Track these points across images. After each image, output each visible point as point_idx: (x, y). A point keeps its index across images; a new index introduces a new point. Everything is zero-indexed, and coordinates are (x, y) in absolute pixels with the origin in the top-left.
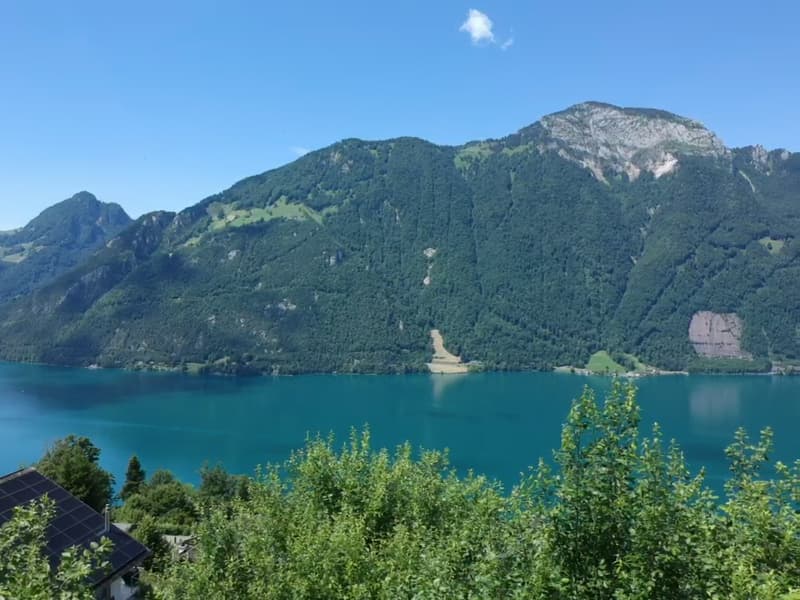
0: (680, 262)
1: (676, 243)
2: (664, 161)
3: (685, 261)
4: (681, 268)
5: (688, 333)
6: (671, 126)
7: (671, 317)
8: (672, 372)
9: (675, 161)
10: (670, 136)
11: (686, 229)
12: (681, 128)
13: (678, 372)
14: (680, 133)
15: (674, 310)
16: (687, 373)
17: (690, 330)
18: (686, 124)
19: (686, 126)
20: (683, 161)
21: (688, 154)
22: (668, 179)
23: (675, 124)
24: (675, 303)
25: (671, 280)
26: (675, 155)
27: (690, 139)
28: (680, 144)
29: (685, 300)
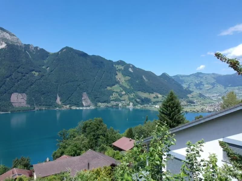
0: (7, 77)
1: (6, 71)
2: (2, 44)
3: (9, 77)
4: (8, 79)
5: (10, 100)
6: (5, 33)
7: (5, 95)
8: (5, 113)
9: (6, 45)
10: (4, 36)
11: (10, 67)
12: (8, 35)
13: (7, 112)
14: (7, 36)
15: (5, 92)
16: (10, 112)
17: (11, 99)
18: (10, 34)
19: (9, 34)
20: (8, 45)
21: (10, 43)
22: (3, 50)
23: (6, 33)
24: (6, 90)
25: (4, 83)
26: (6, 43)
27: (11, 38)
28: (7, 40)
29: (9, 89)
